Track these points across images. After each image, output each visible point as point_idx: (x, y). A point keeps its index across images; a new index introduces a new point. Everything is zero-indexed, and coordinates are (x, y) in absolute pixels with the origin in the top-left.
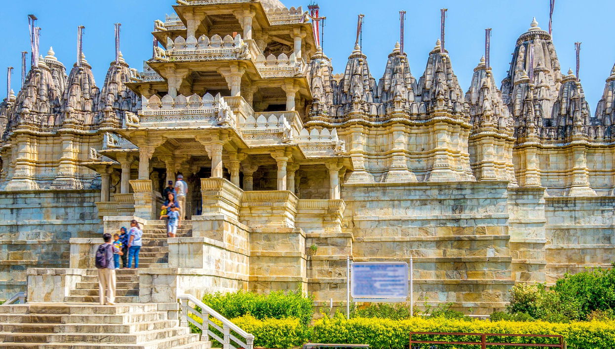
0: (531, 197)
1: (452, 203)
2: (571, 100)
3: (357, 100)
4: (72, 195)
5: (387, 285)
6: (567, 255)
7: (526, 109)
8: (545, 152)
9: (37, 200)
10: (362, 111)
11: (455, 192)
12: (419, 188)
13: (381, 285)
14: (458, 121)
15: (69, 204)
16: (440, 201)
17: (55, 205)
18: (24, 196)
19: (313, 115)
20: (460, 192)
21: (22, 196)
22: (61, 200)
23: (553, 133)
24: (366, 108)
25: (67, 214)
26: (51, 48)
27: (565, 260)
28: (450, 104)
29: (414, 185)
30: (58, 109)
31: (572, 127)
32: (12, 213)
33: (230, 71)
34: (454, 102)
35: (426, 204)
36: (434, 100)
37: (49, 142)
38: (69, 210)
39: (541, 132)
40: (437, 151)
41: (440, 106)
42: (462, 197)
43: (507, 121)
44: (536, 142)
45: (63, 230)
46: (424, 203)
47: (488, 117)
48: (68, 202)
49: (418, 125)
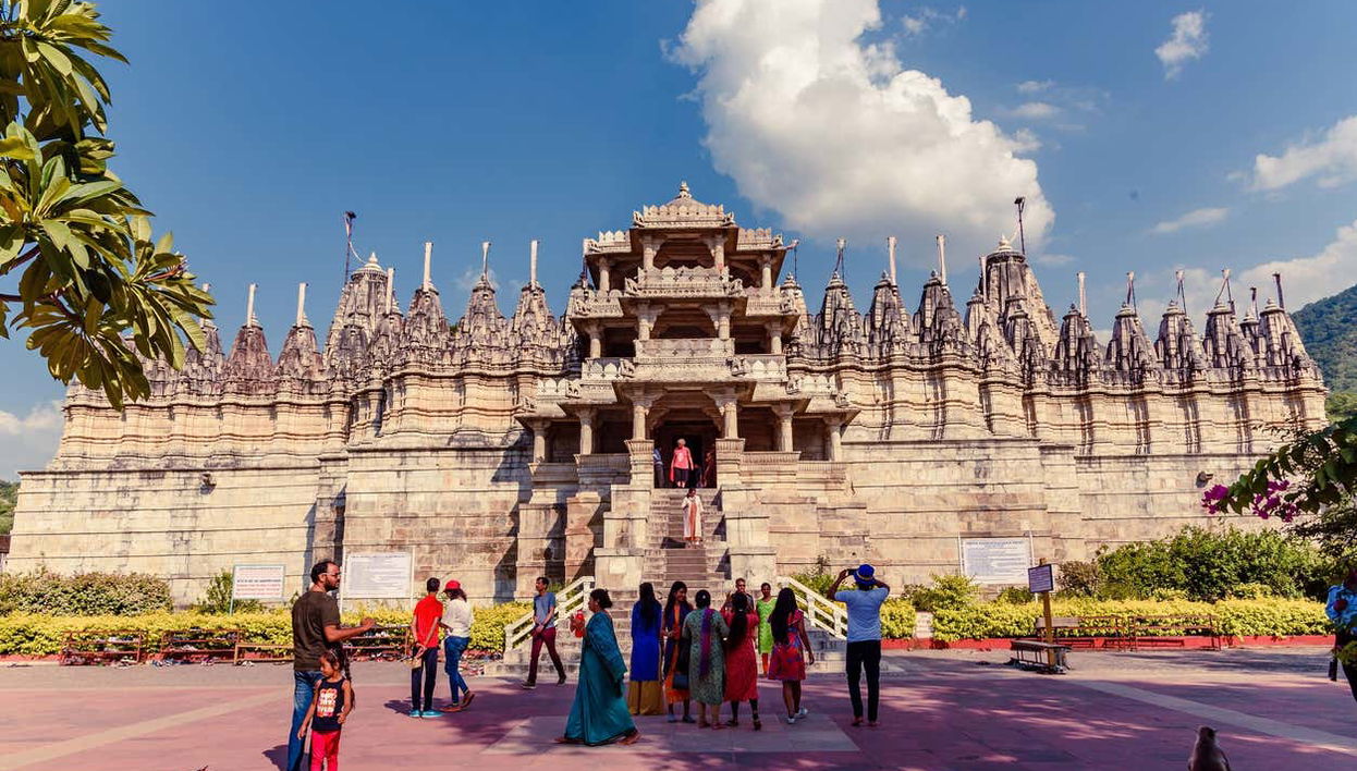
0: (1058, 456)
1: (974, 464)
2: (1079, 339)
3: (846, 339)
4: (482, 453)
5: (1005, 565)
6: (1096, 526)
7: (1028, 350)
8: (1055, 400)
9: (435, 461)
10: (853, 353)
11: (977, 452)
12: (934, 446)
13: (999, 565)
14: (969, 366)
15: (478, 466)
16: (959, 463)
17: (458, 466)
18: (417, 454)
19: (793, 356)
20: (982, 451)
21: (413, 454)
22: (466, 459)
23: (1063, 379)
24: (857, 349)
25: (475, 478)
26: (373, 254)
27: (1094, 533)
28: (959, 347)
29: (926, 442)
30: (452, 343)
31: (1086, 372)
32: (399, 476)
33: (718, 308)
34: (963, 344)
35: (941, 467)
36: (941, 341)
37: (443, 384)
38: (477, 473)
39: (1049, 377)
40: (949, 401)
41: (948, 349)
42: (986, 457)
43: (1014, 367)
44: (1045, 389)
45: (469, 500)
46: (940, 463)
47: (994, 360)
48: (476, 462)
49: (921, 370)
